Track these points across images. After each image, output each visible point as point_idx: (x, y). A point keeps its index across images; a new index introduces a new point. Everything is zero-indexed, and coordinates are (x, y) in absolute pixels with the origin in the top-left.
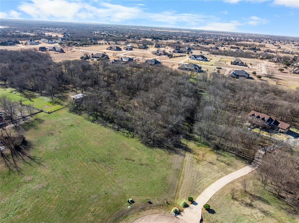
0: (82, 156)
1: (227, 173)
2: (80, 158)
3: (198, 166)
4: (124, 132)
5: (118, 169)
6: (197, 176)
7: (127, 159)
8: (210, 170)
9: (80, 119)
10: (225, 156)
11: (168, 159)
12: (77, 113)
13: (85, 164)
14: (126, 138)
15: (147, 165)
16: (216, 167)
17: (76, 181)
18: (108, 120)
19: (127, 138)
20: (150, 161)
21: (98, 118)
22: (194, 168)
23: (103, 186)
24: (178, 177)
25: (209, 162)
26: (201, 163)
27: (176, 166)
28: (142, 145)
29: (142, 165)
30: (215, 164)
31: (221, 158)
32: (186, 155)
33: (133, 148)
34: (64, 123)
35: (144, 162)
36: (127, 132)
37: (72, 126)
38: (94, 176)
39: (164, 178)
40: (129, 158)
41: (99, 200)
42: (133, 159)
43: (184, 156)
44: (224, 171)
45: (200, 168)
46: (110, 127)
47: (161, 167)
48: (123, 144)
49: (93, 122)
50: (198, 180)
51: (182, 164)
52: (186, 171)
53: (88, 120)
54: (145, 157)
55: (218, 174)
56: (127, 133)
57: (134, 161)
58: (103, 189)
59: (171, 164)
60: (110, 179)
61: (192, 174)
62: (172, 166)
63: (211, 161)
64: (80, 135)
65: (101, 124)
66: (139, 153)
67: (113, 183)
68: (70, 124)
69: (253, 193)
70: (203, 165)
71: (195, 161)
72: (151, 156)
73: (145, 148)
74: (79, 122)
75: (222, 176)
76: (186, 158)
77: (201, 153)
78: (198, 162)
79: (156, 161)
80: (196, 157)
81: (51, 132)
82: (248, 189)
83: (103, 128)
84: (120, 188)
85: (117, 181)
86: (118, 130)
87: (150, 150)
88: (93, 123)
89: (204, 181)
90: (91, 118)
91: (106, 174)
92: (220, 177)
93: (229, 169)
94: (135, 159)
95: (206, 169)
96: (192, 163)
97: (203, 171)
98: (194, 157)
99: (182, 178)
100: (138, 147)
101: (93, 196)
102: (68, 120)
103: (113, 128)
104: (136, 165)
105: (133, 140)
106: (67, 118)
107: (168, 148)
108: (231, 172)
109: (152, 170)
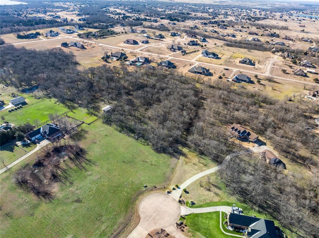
0: (116, 159)
1: (202, 171)
2: (115, 160)
3: (186, 166)
4: (141, 141)
5: (138, 168)
6: (184, 173)
7: (143, 161)
8: (192, 169)
9: (111, 129)
10: (204, 159)
11: (168, 161)
12: (108, 124)
13: (119, 164)
14: (142, 146)
15: (155, 165)
16: (196, 167)
17: (115, 175)
18: (131, 131)
19: (144, 146)
20: (157, 163)
21: (124, 128)
22: (183, 168)
23: (130, 178)
24: (173, 173)
25: (193, 164)
26: (188, 164)
27: (172, 166)
28: (153, 151)
29: (152, 165)
30: (197, 165)
31: (202, 161)
32: (180, 158)
33: (147, 154)
34: (101, 133)
35: (153, 163)
36: (144, 140)
37: (106, 135)
38: (125, 172)
39: (164, 174)
40: (144, 160)
41: (129, 185)
42: (147, 161)
43: (179, 159)
44: (201, 170)
45: (186, 167)
46: (132, 137)
47: (164, 166)
48: (141, 150)
49: (120, 132)
50: (183, 175)
51: (176, 165)
52: (178, 169)
53: (117, 131)
54: (154, 160)
55: (196, 171)
56: (144, 142)
57: (147, 162)
58: (130, 179)
59: (169, 165)
60: (134, 173)
61: (181, 171)
62: (170, 166)
63: (194, 163)
64: (113, 144)
65: (126, 134)
66: (150, 157)
67: (136, 176)
68: (105, 134)
69: (213, 184)
70: (189, 166)
71: (185, 162)
72: (158, 159)
73: (155, 153)
74: (111, 132)
75: (198, 173)
76: (179, 160)
77: (190, 157)
78: (186, 164)
79: (161, 162)
80: (186, 159)
81: (94, 141)
82: (211, 181)
83: (127, 137)
84: (139, 179)
85: (138, 175)
86: (137, 139)
87: (158, 155)
88: (120, 134)
89: (187, 175)
90: (119, 129)
91: (131, 171)
92: (197, 174)
93: (204, 168)
94: (148, 161)
95: (190, 168)
96: (182, 164)
97: (188, 170)
98: (184, 160)
99: (175, 173)
100: (150, 153)
101: (125, 183)
102: (103, 130)
103: (134, 138)
104: (148, 165)
105: (148, 147)
106: (102, 129)
107: (169, 153)
108: (205, 170)
109: (158, 168)
